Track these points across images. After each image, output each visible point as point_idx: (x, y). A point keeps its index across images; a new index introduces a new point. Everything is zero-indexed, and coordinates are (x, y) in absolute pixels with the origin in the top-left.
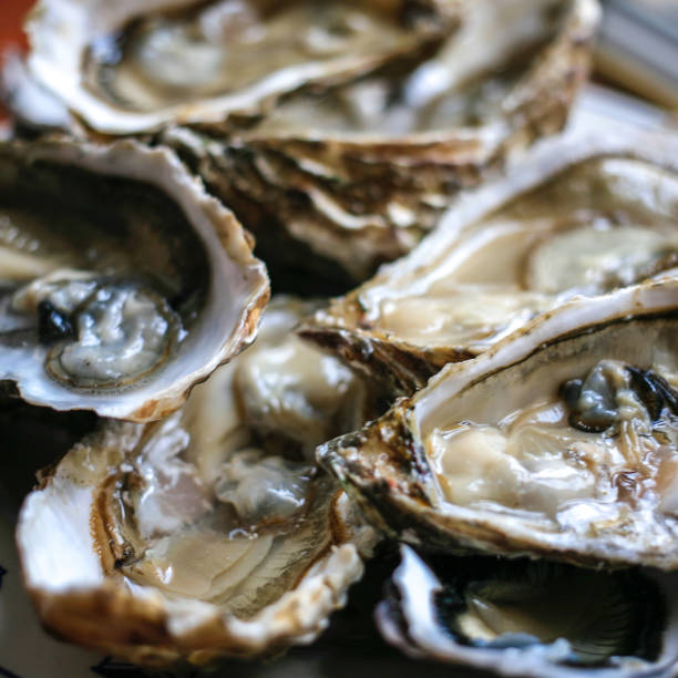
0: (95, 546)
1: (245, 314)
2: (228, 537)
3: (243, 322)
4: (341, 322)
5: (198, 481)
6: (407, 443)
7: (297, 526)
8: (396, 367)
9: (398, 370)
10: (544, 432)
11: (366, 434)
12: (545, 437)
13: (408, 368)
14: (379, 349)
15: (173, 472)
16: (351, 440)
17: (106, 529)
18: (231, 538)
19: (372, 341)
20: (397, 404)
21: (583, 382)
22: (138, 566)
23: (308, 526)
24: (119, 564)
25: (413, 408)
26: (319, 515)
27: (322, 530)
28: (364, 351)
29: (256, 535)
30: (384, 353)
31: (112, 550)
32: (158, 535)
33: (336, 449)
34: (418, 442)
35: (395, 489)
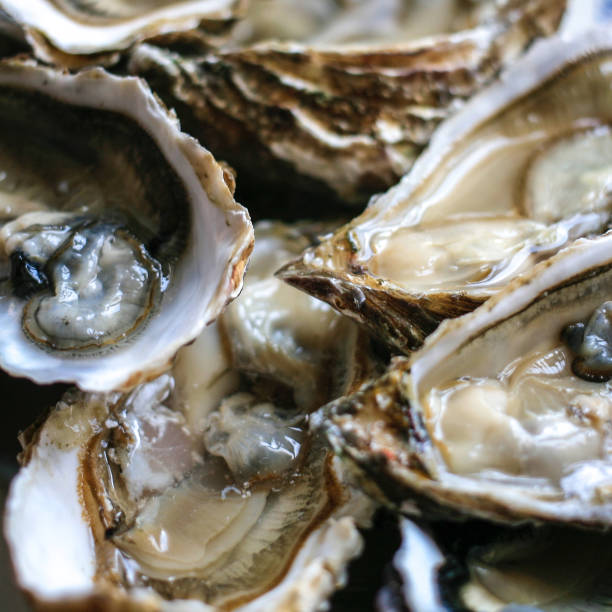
0: (83, 514)
1: (230, 271)
2: (220, 495)
3: (228, 279)
4: (330, 265)
5: (185, 430)
6: (404, 409)
7: (292, 482)
8: (390, 316)
9: (392, 319)
10: (547, 383)
11: (362, 400)
12: (548, 389)
13: (403, 316)
14: (371, 297)
15: (159, 421)
16: (346, 406)
17: (95, 494)
18: (223, 497)
19: (364, 290)
20: (392, 367)
21: (586, 325)
22: (130, 535)
23: (303, 481)
24: (110, 533)
25: (409, 371)
26: (314, 471)
27: (318, 487)
28: (356, 301)
29: (249, 493)
30: (376, 301)
31: (101, 518)
32: (148, 493)
33: (329, 416)
34: (415, 407)
35: (393, 463)
